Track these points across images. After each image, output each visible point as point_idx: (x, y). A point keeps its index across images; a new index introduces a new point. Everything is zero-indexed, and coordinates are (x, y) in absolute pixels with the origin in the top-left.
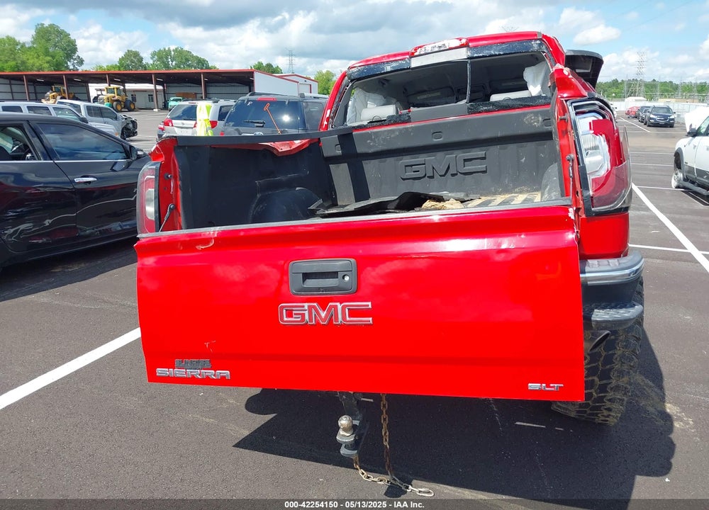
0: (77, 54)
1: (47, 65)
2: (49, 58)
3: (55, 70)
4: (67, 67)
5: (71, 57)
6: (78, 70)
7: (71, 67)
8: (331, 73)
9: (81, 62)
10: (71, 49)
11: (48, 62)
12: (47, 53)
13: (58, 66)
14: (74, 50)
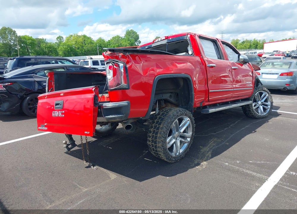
0: (139, 39)
1: (128, 44)
2: (129, 42)
3: (131, 46)
4: (135, 45)
5: (137, 41)
6: (138, 45)
7: (137, 44)
8: (238, 40)
9: (140, 42)
10: (137, 38)
11: (129, 43)
12: (129, 40)
13: (132, 44)
14: (138, 38)
